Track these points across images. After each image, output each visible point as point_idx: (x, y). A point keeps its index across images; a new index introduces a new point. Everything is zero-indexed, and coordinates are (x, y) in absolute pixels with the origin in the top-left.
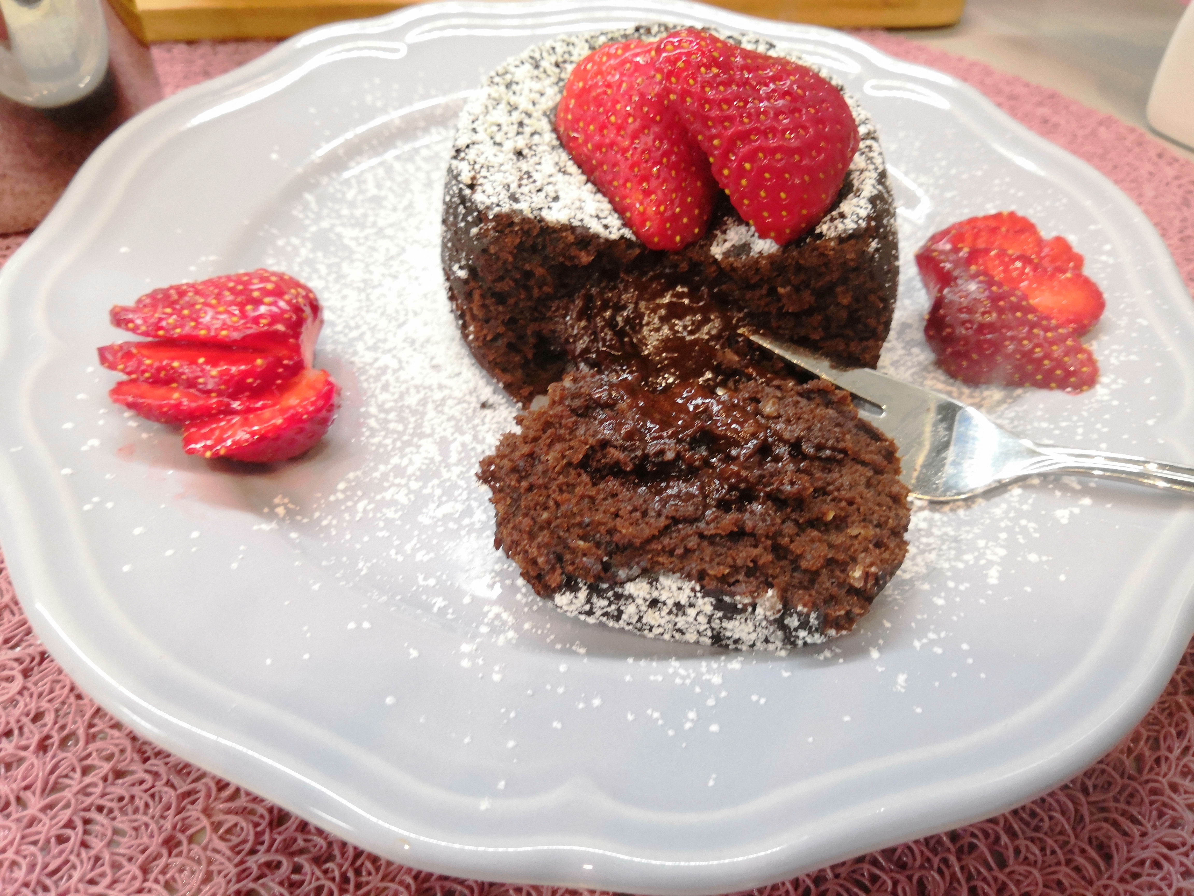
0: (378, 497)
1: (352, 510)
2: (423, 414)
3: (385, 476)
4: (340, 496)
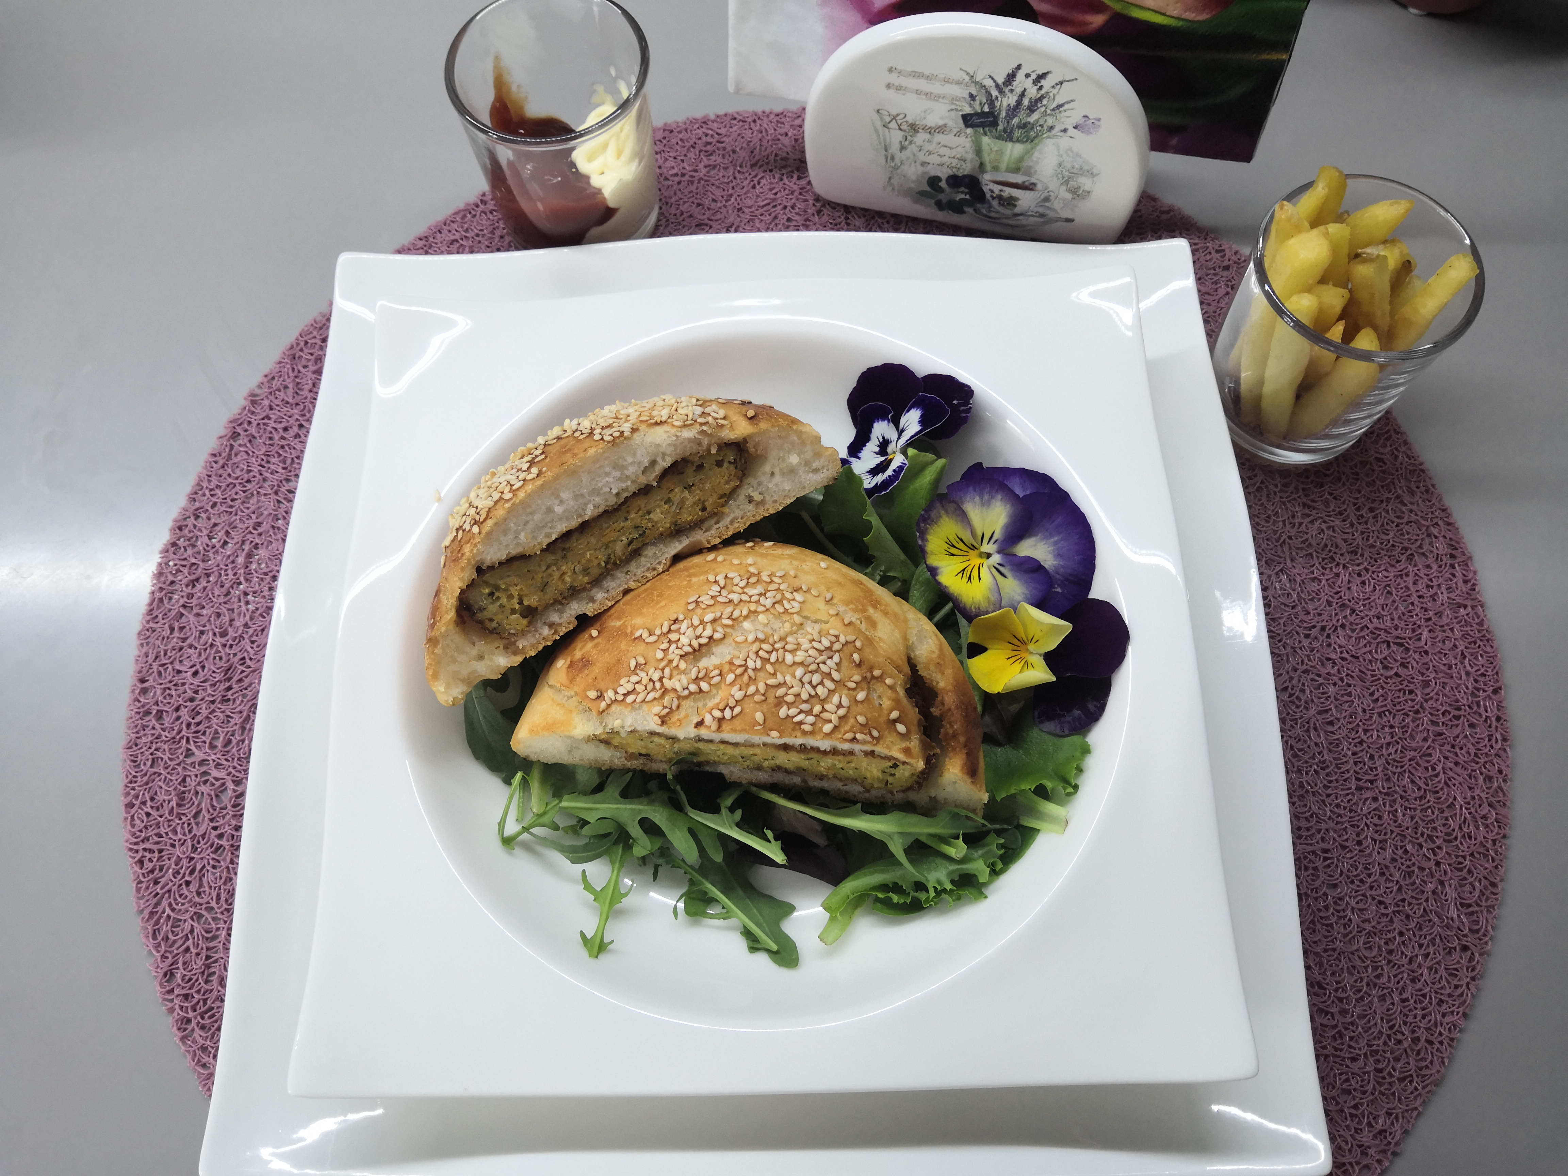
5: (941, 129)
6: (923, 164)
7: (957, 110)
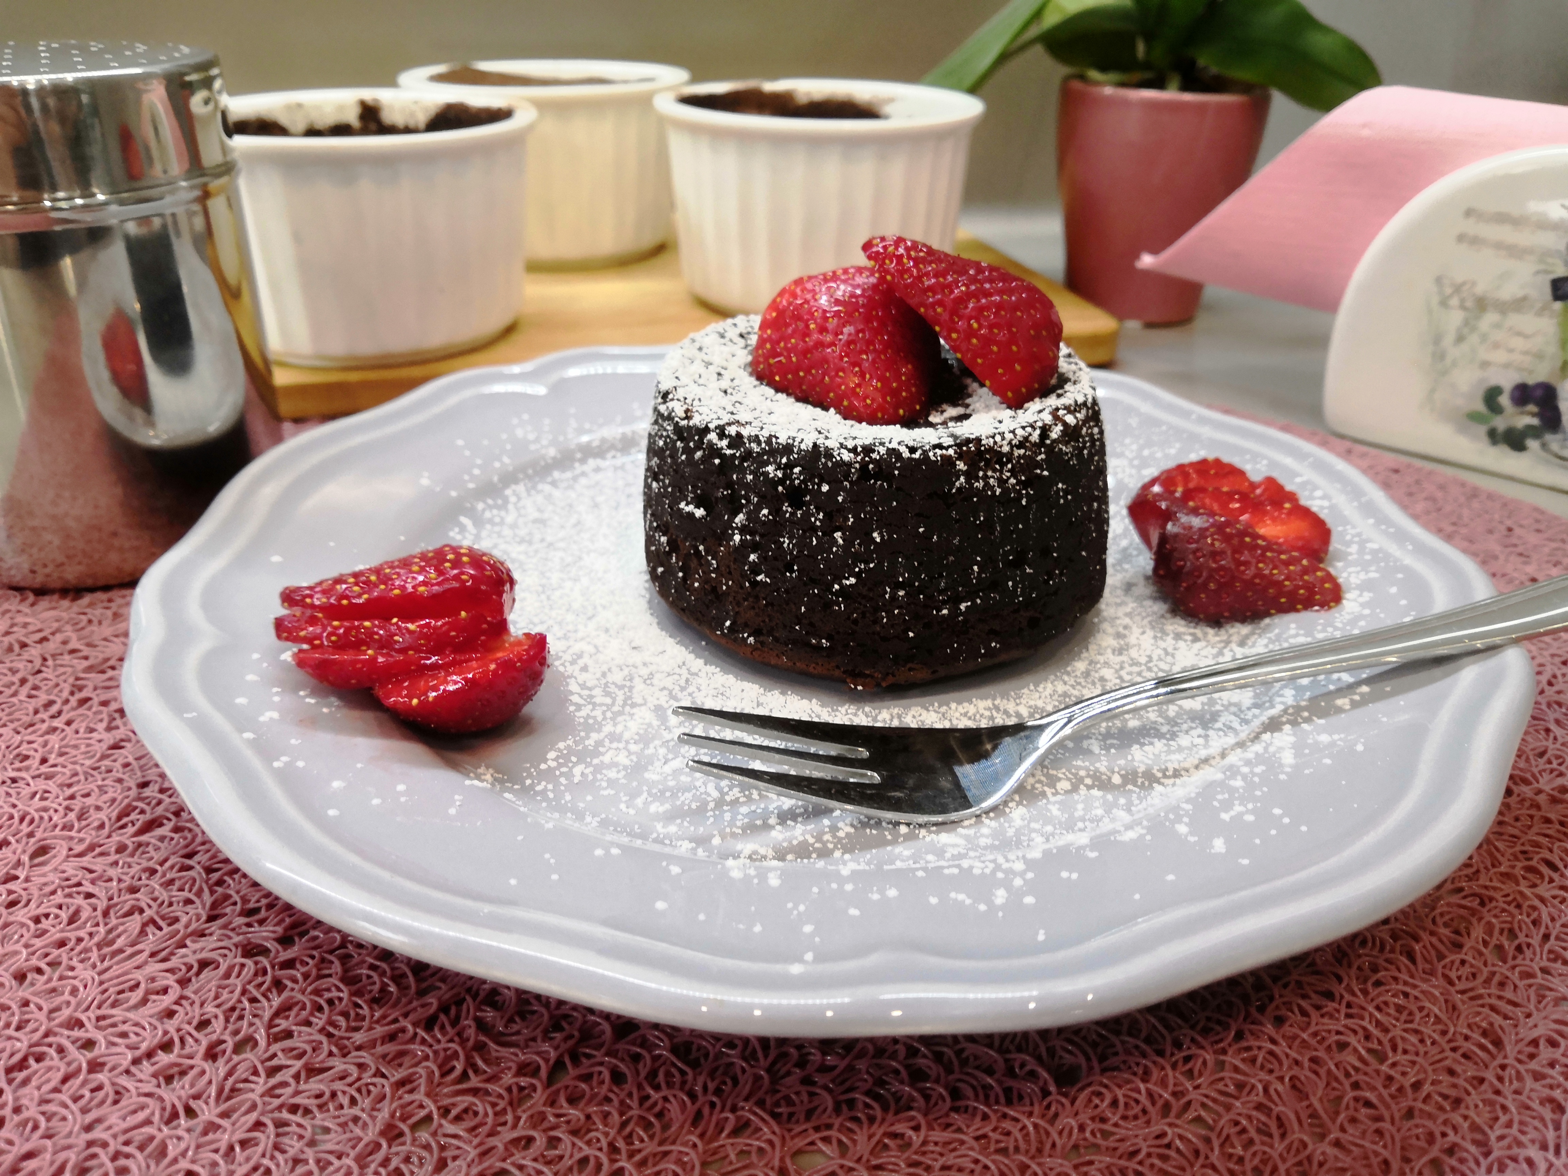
0: (596, 761)
1: (569, 775)
2: (631, 688)
3: (600, 743)
4: (553, 764)
5: (1519, 304)
6: (1485, 365)
7: (1546, 272)
